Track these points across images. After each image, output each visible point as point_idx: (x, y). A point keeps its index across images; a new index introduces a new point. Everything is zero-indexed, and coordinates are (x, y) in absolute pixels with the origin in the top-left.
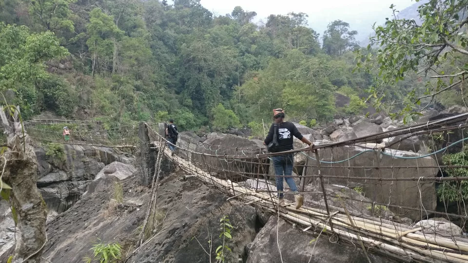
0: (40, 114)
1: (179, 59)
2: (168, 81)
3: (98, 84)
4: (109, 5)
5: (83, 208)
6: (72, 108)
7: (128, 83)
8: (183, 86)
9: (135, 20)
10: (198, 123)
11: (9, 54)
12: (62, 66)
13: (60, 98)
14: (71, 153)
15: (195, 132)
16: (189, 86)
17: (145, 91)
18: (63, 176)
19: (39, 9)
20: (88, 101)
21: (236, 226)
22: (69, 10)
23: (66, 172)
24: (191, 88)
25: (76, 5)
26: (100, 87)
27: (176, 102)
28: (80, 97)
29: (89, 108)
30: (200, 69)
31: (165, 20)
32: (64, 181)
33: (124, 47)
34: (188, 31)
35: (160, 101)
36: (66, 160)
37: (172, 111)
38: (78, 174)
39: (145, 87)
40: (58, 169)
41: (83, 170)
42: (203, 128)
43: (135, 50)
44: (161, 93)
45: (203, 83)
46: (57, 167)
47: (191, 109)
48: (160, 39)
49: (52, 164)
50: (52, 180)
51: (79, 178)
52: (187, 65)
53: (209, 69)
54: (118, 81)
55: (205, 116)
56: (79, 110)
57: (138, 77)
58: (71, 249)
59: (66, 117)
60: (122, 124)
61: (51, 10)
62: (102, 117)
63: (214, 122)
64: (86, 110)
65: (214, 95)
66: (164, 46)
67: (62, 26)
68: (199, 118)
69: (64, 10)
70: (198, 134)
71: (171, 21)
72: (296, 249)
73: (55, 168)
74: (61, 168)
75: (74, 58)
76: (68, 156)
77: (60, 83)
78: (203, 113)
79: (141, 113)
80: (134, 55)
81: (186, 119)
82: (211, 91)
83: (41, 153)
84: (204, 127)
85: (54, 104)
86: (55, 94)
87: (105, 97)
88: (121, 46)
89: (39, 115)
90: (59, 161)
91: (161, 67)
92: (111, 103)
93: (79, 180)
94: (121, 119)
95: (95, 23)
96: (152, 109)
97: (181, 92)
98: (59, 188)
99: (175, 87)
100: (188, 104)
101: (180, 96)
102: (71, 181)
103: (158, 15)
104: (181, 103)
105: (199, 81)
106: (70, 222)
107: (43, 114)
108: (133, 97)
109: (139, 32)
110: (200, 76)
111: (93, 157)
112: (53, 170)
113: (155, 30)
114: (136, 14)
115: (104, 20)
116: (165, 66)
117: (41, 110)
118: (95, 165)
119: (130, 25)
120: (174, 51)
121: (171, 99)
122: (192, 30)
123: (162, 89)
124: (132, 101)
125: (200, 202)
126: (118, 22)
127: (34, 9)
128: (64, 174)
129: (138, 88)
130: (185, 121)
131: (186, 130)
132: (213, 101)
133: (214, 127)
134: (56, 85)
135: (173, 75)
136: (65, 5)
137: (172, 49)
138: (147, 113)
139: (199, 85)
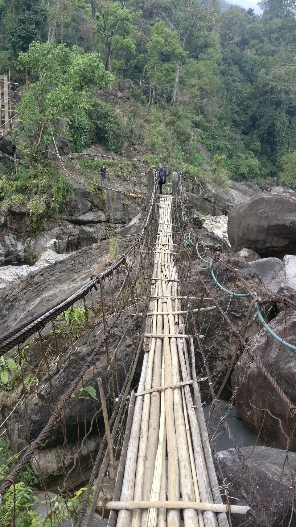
0: (90, 147)
1: (254, 91)
2: (236, 117)
3: (153, 117)
4: (179, 18)
5: (81, 258)
6: (122, 143)
7: (187, 118)
8: (253, 125)
9: (206, 37)
10: (263, 173)
11: (57, 79)
12: (120, 94)
13: (110, 131)
14: (112, 193)
15: (258, 184)
16: (260, 125)
17: (205, 129)
18: (101, 216)
19: (103, 25)
20: (140, 137)
21: (239, 313)
22: (132, 26)
23: (104, 212)
24: (262, 128)
25: (142, 19)
26: (154, 121)
27: (241, 145)
28: (132, 131)
29: (139, 144)
30: (278, 104)
31: (247, 36)
32: (102, 222)
33: (188, 72)
34: (274, 51)
35: (221, 142)
36: (106, 201)
37: (234, 155)
38: (116, 217)
39: (206, 124)
40: (97, 209)
41: (122, 213)
42: (268, 179)
43: (200, 77)
44: (225, 132)
45: (278, 123)
46: (96, 207)
47: (259, 155)
48: (236, 63)
49: (92, 202)
50: (90, 219)
51: (117, 221)
52: (262, 99)
53: (290, 104)
54: (175, 115)
55: (275, 165)
56: (129, 146)
57: (200, 110)
58: (52, 300)
59: (115, 153)
60: (170, 166)
61: (114, 25)
62: (151, 156)
63: (283, 174)
64: (136, 147)
65: (290, 139)
66: (239, 73)
67: (122, 46)
68: (265, 167)
69: (127, 25)
70: (261, 186)
71: (254, 38)
72: (292, 364)
73: (94, 207)
74: (100, 208)
75: (133, 86)
76: (108, 197)
77: (112, 114)
78: (272, 161)
79: (196, 155)
80: (198, 84)
81: (249, 166)
82: (287, 134)
83: (82, 189)
84: (270, 178)
85: (105, 138)
86: (105, 127)
87: (158, 133)
88: (184, 71)
89: (90, 149)
90: (98, 200)
91: (231, 99)
92: (164, 141)
93: (116, 223)
94: (170, 160)
95: (156, 42)
96: (211, 152)
97: (250, 132)
98: (97, 228)
99: (244, 125)
100: (256, 148)
101: (247, 137)
102: (109, 223)
103: (238, 29)
104: (247, 146)
105: (274, 119)
106: (65, 271)
107: (93, 147)
108: (189, 135)
109: (208, 54)
110: (276, 114)
111: (133, 200)
112: (92, 208)
113: (231, 51)
114: (210, 29)
115: (167, 38)
116: (237, 98)
117: (92, 143)
118: (135, 209)
119: (199, 43)
120: (250, 78)
121: (235, 140)
122: (279, 50)
123: (227, 128)
124: (188, 139)
125: (194, 277)
126: (187, 40)
127: (98, 26)
128: (102, 215)
129: (197, 125)
130: (248, 169)
131: (247, 180)
132: (287, 147)
133: (281, 180)
134: (108, 117)
135: (244, 110)
136: (128, 20)
137: (248, 76)
138: (203, 155)
139: (273, 124)
